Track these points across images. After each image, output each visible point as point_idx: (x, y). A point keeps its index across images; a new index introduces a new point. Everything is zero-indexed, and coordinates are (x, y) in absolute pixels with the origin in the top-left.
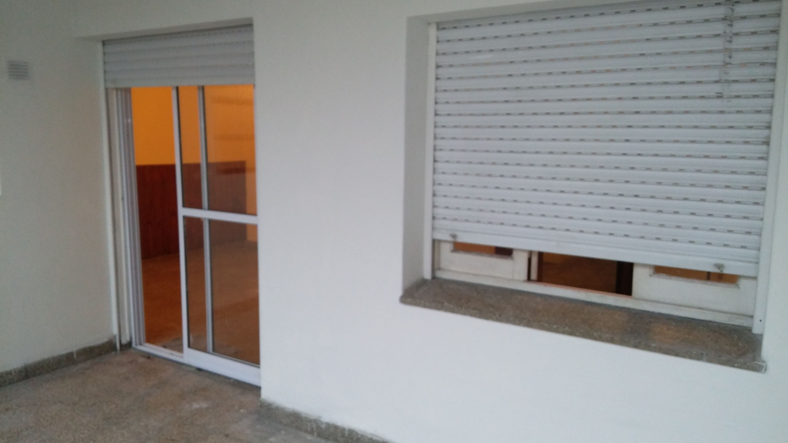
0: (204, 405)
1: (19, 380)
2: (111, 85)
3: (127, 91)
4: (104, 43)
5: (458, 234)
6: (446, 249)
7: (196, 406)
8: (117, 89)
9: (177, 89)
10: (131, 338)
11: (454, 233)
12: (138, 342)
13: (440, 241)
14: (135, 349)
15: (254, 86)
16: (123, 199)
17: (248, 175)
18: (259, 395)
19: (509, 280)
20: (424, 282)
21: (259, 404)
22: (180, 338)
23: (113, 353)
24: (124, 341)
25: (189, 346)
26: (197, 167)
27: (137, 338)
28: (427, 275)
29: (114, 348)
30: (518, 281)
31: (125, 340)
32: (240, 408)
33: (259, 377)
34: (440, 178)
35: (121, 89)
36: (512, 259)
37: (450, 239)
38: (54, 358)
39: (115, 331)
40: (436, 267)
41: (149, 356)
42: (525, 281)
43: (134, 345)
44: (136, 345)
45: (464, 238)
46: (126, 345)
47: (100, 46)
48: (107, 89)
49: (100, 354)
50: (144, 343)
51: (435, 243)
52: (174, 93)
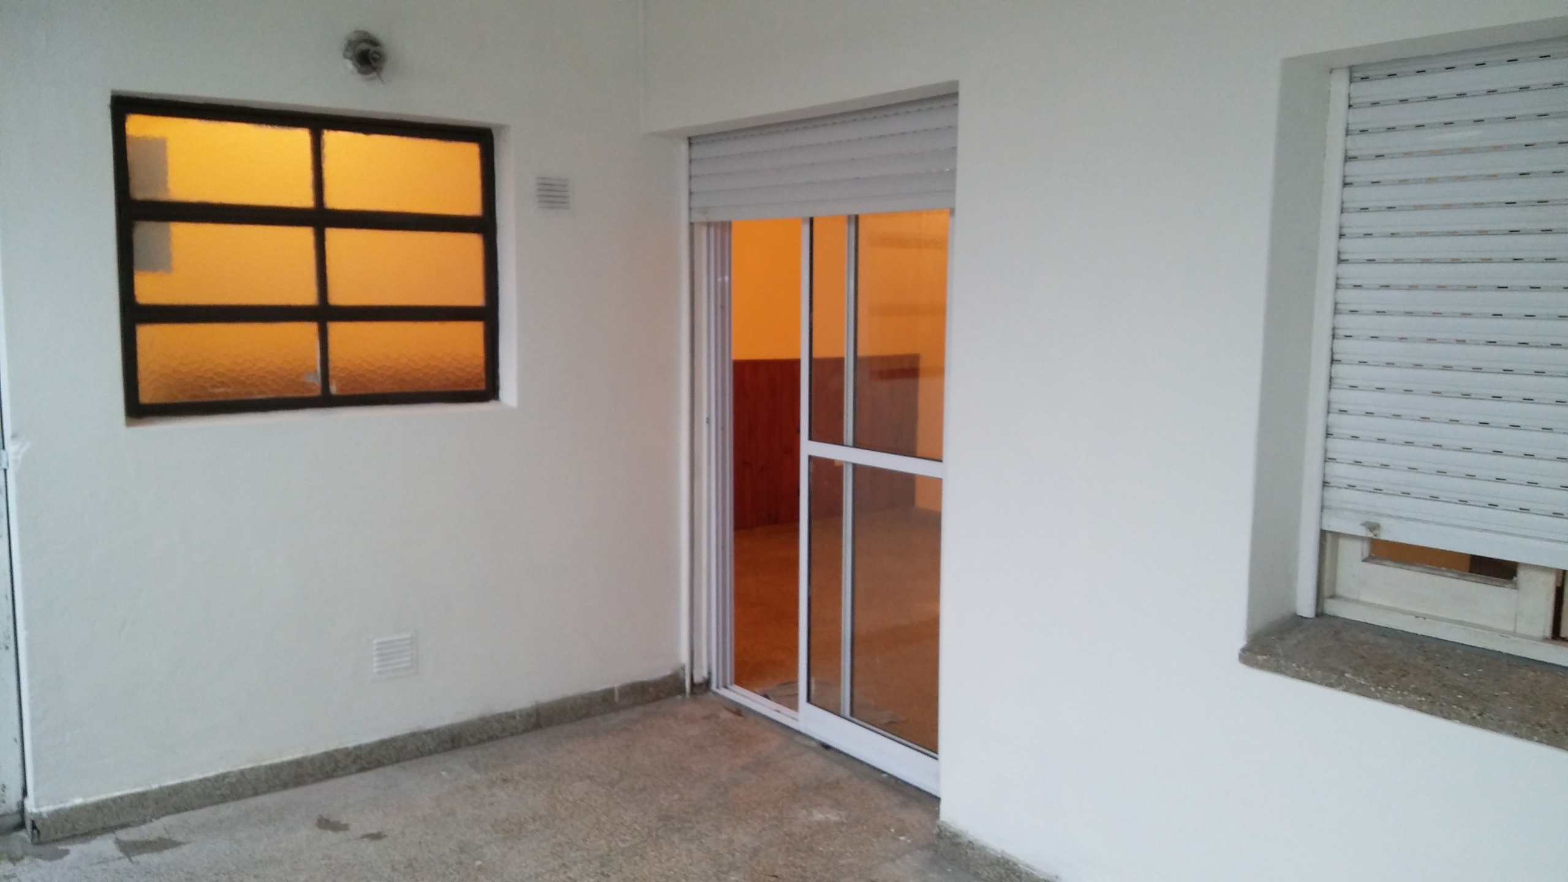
0: (833, 817)
1: (526, 731)
2: (698, 218)
3: (726, 226)
4: (690, 141)
5: (1383, 522)
6: (1351, 555)
7: (818, 816)
8: (709, 225)
9: (811, 220)
10: (710, 673)
11: (1374, 520)
12: (721, 684)
13: (1337, 535)
14: (715, 693)
15: (952, 212)
16: (708, 421)
17: (924, 384)
18: (936, 814)
19: (1504, 634)
20: (1298, 621)
21: (936, 831)
22: (794, 682)
23: (679, 697)
24: (698, 679)
25: (809, 700)
26: (838, 364)
27: (721, 677)
28: (1306, 607)
29: (681, 690)
30: (1530, 637)
31: (700, 676)
32: (900, 832)
33: (937, 777)
34: (1342, 397)
35: (716, 224)
36: (1516, 587)
37: (1363, 532)
38: (583, 697)
39: (685, 658)
40: (1326, 592)
41: (739, 711)
42: (1545, 639)
43: (714, 687)
44: (718, 687)
45: (1394, 532)
46: (701, 685)
47: (684, 147)
48: (692, 224)
49: (657, 698)
50: (731, 684)
51: (1326, 539)
52: (806, 229)
